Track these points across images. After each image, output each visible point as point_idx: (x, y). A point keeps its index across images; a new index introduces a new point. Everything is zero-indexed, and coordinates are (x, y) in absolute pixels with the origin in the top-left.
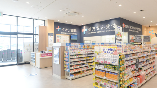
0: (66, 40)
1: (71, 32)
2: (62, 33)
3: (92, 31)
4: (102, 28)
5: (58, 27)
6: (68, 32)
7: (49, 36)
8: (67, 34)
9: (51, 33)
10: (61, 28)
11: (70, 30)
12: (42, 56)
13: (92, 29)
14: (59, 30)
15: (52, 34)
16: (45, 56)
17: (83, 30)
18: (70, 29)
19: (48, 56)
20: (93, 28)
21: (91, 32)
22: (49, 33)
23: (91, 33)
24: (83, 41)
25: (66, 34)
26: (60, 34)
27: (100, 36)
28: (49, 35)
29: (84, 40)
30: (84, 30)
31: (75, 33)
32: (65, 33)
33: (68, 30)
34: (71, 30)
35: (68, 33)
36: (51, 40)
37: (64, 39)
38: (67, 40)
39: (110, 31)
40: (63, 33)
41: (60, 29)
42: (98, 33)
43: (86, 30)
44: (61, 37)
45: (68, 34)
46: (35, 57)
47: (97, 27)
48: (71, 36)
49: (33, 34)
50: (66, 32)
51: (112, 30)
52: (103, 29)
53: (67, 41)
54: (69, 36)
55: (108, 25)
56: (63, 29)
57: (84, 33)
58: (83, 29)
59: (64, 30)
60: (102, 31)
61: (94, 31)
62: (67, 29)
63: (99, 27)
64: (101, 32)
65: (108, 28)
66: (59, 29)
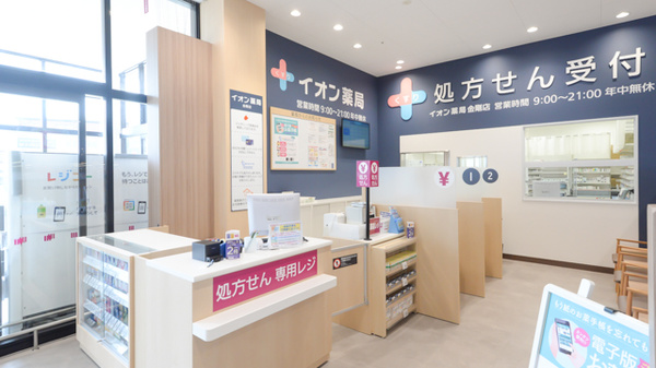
0: (323, 146)
1: (339, 104)
2: (299, 103)
3: (458, 102)
4: (533, 80)
5: (283, 63)
6: (326, 103)
7: (237, 114)
8: (325, 115)
9: (250, 96)
10: (299, 77)
11: (336, 91)
12: (219, 306)
13: (458, 89)
14: (283, 87)
15: (253, 101)
16: (249, 295)
17: (393, 101)
18: (339, 86)
19: (276, 285)
20: (468, 83)
21: (449, 105)
22: (232, 92)
23: (454, 111)
24: (398, 155)
25: (320, 114)
26: (290, 112)
27: (521, 127)
28: (235, 105)
29: (401, 151)
30: (406, 98)
31: (357, 110)
32: (316, 107)
33: (330, 93)
34: (341, 94)
35: (330, 111)
36: (250, 142)
37: (312, 144)
38: (327, 147)
39: (594, 94)
40: (306, 105)
41: (290, 77)
42: (504, 111)
43: (419, 96)
44: (295, 126)
45: (329, 116)
46: (124, 299)
47: (498, 79)
48: (346, 125)
49: (108, 92)
50: (319, 101)
51: (610, 91)
52: (543, 86)
53: (327, 152)
54: (334, 127)
55: (579, 61)
56: (305, 82)
57: (406, 114)
58: (399, 93)
59: (313, 88)
60: (537, 101)
61: (471, 101)
62: (323, 86)
63: (510, 77)
64: (525, 102)
65: (583, 78)
66: (283, 75)
